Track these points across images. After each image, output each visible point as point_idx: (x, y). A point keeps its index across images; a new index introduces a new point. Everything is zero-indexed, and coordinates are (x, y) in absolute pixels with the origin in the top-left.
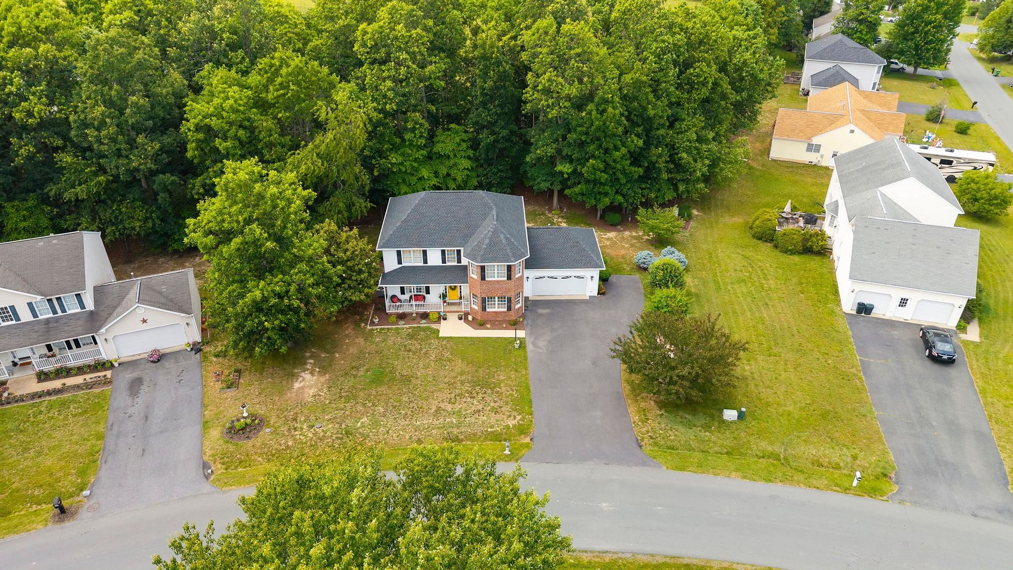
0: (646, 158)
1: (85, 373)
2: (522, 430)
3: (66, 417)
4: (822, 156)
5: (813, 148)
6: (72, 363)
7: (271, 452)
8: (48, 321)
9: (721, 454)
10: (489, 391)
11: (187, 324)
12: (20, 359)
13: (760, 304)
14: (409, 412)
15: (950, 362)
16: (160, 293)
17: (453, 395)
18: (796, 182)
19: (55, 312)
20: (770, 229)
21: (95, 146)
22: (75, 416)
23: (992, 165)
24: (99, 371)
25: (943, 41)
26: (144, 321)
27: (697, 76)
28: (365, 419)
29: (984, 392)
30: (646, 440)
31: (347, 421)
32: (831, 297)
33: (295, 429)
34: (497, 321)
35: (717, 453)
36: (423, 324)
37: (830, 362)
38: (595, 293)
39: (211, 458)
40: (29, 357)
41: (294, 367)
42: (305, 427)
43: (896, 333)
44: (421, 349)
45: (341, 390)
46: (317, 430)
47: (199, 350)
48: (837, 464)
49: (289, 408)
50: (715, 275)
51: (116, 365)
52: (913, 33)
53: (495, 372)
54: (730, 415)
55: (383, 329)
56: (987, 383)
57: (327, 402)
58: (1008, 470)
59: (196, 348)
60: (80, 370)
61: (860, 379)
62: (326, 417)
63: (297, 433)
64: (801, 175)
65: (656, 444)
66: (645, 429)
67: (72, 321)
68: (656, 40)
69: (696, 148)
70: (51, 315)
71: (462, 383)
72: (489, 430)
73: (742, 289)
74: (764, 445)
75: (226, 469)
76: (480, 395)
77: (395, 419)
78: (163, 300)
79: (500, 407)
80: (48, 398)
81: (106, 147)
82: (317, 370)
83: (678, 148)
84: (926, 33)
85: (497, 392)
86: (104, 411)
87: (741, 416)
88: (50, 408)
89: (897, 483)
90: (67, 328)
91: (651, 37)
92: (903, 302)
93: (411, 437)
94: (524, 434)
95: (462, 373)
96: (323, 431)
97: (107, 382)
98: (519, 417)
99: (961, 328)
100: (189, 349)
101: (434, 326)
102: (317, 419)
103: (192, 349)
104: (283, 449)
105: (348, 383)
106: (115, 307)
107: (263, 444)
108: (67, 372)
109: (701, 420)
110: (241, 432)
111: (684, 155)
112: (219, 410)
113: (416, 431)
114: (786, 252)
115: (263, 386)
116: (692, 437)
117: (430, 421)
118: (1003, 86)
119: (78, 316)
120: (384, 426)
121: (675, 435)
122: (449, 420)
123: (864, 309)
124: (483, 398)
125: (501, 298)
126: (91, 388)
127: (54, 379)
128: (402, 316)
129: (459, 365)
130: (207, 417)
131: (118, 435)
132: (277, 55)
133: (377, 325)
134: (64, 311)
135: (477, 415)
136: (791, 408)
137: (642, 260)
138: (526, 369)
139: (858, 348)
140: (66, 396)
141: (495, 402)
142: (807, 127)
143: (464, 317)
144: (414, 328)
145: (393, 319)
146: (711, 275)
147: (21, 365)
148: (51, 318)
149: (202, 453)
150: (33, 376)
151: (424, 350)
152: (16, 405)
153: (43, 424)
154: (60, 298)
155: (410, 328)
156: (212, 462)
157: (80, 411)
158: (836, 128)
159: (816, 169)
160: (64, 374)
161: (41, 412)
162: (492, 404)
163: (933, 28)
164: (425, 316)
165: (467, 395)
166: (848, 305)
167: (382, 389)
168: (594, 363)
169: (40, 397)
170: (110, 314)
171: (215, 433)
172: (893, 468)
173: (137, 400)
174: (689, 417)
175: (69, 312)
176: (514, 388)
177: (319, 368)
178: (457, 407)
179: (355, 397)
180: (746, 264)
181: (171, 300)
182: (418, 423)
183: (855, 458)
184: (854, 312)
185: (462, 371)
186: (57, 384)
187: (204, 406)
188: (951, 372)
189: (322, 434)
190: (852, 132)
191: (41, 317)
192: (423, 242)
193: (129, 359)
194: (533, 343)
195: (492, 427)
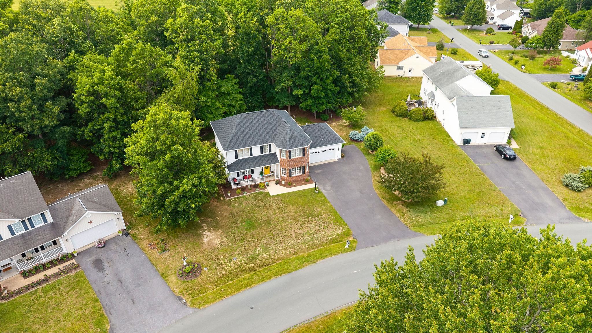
0: (340, 82)
1: (56, 265)
2: (346, 234)
3: (62, 295)
4: (404, 72)
5: (400, 68)
6: (44, 261)
7: (215, 280)
8: (23, 236)
9: (445, 222)
10: (317, 218)
11: (118, 219)
12: (2, 267)
13: (420, 148)
14: (281, 239)
15: (515, 158)
16: (95, 202)
17: (299, 225)
18: (398, 86)
19: (26, 228)
20: (405, 111)
21: (17, 114)
22: (68, 292)
23: (481, 67)
24: (65, 262)
25: (430, 10)
26: (91, 222)
27: (356, 34)
28: (258, 249)
29: (534, 169)
30: (409, 225)
31: (249, 252)
32: (448, 139)
33: (221, 264)
34: (299, 181)
35: (443, 223)
36: (257, 190)
37: (466, 169)
38: (340, 157)
39: (180, 293)
40: (10, 263)
41: (197, 230)
42: (226, 261)
43: (484, 150)
44: (265, 204)
45: (234, 236)
46: (235, 261)
47: (128, 234)
48: (496, 215)
49: (210, 253)
50: (390, 138)
51: (75, 255)
52: (416, 7)
53: (313, 208)
54: (440, 203)
55: (236, 198)
56: (533, 165)
57: (230, 244)
58: (562, 201)
59: (125, 233)
60: (52, 264)
61: (483, 174)
62: (236, 253)
63: (224, 266)
64: (398, 82)
65: (414, 225)
66: (406, 219)
67: (40, 232)
68: (336, 17)
69: (361, 74)
70: (24, 231)
71: (300, 218)
72: (329, 238)
73: (407, 142)
74: (461, 213)
75: (193, 297)
76: (314, 222)
77: (275, 244)
78: (99, 206)
79: (328, 225)
80: (39, 287)
81: (25, 114)
82: (212, 228)
83: (352, 74)
84: (423, 6)
85: (322, 218)
86: (86, 284)
87: (445, 202)
88: (45, 291)
89: (524, 217)
90: (39, 238)
91: (333, 15)
92: (483, 135)
93: (290, 252)
94: (348, 236)
95: (296, 212)
96: (239, 261)
97: (75, 267)
98: (341, 228)
99: (509, 143)
100: (121, 235)
101: (264, 191)
102: (231, 255)
103: (123, 235)
104: (221, 277)
105: (236, 232)
106: (68, 217)
107: (207, 277)
108: (43, 267)
109: (428, 209)
110: (190, 274)
111: (356, 78)
112: (166, 265)
113: (291, 248)
114: (416, 121)
115: (185, 245)
116: (429, 218)
117: (296, 241)
118: (458, 30)
119: (44, 228)
120: (272, 250)
121: (421, 219)
122: (305, 238)
123: (467, 142)
124: (316, 222)
125: (299, 168)
126: (67, 273)
127: (35, 274)
128: (243, 189)
129: (292, 209)
130: (161, 271)
131: (108, 296)
132: (125, 42)
133: (231, 196)
134: (33, 226)
135: (318, 232)
136: (463, 194)
137: (354, 136)
138: (329, 203)
139: (474, 160)
140: (52, 282)
141: (324, 223)
142: (395, 57)
143: (279, 182)
144: (254, 194)
145: (239, 191)
146: (388, 138)
147: (4, 270)
148: (25, 233)
149: (173, 292)
150: (17, 276)
151: (267, 205)
152: (17, 296)
153: (48, 303)
154: (30, 218)
155: (251, 194)
156: (182, 296)
157: (69, 289)
158: (409, 56)
159: (403, 79)
160: (41, 268)
161: (41, 297)
162: (323, 225)
163: (425, 3)
164: (256, 186)
165: (306, 223)
166: (459, 141)
167: (257, 230)
168: (361, 192)
169: (33, 287)
170: (66, 222)
171: (173, 278)
172: (519, 211)
173: (106, 272)
174: (422, 208)
175: (36, 227)
176: (329, 214)
177: (212, 227)
178: (306, 230)
179: (245, 238)
180: (401, 130)
181: (104, 205)
182: (290, 244)
183: (502, 210)
184: (462, 144)
185: (296, 211)
186: (40, 276)
187: (155, 266)
188: (516, 163)
189: (239, 263)
190: (417, 57)
191: (17, 234)
192: (249, 143)
193: (82, 249)
194: (324, 189)
195: (330, 236)
